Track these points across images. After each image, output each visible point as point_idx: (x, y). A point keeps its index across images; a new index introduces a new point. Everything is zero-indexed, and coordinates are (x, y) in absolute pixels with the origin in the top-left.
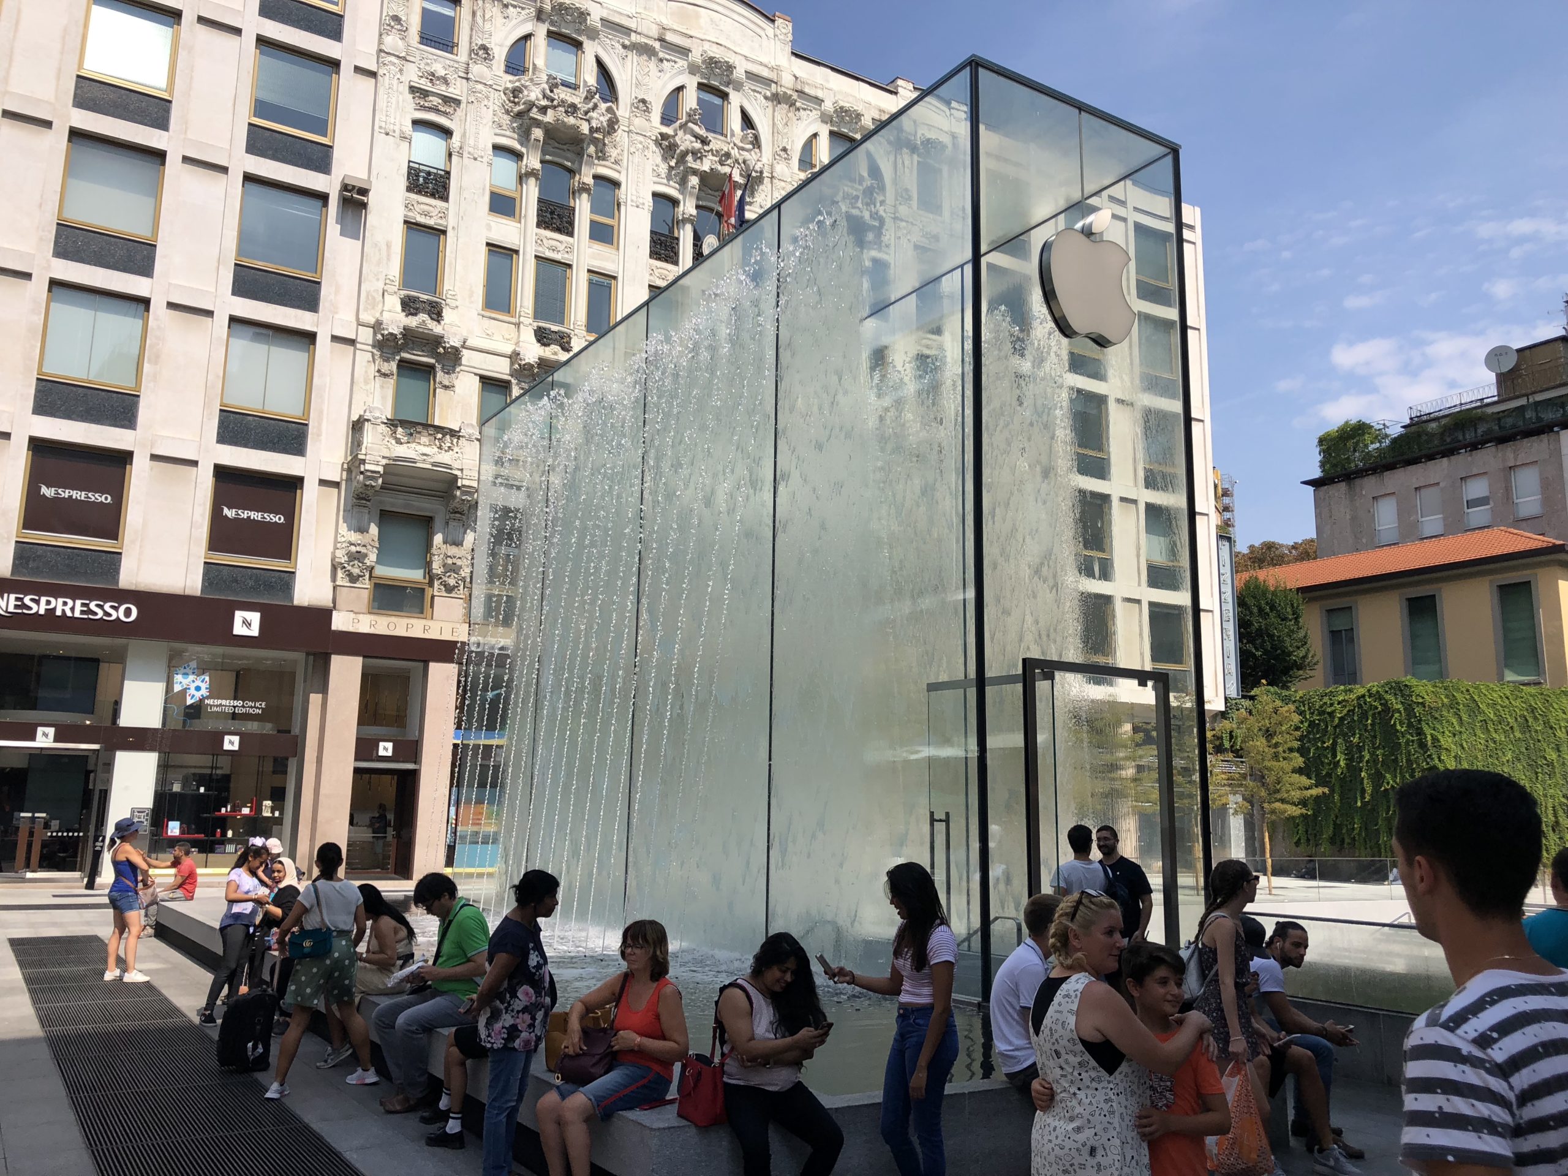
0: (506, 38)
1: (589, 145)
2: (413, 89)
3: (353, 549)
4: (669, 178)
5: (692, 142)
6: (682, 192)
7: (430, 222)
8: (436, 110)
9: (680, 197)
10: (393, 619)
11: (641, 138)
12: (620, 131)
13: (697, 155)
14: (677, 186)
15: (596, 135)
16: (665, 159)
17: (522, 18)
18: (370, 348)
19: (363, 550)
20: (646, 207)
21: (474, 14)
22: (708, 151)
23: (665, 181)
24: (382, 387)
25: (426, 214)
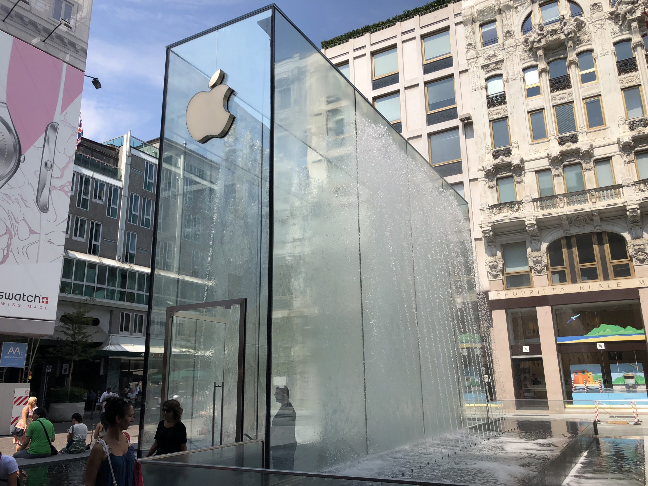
0: (519, 21)
1: (568, 42)
2: (482, 67)
3: (491, 264)
4: (621, 31)
5: (626, 7)
6: (631, 34)
7: (501, 116)
8: (494, 69)
9: (631, 36)
10: (515, 291)
11: (599, 22)
12: (587, 26)
13: (631, 12)
14: (628, 32)
15: (570, 36)
16: (616, 23)
17: (525, 7)
18: (484, 179)
19: (495, 264)
20: (610, 52)
21: (502, 21)
22: (639, 6)
23: (620, 34)
24: (492, 193)
25: (498, 114)
